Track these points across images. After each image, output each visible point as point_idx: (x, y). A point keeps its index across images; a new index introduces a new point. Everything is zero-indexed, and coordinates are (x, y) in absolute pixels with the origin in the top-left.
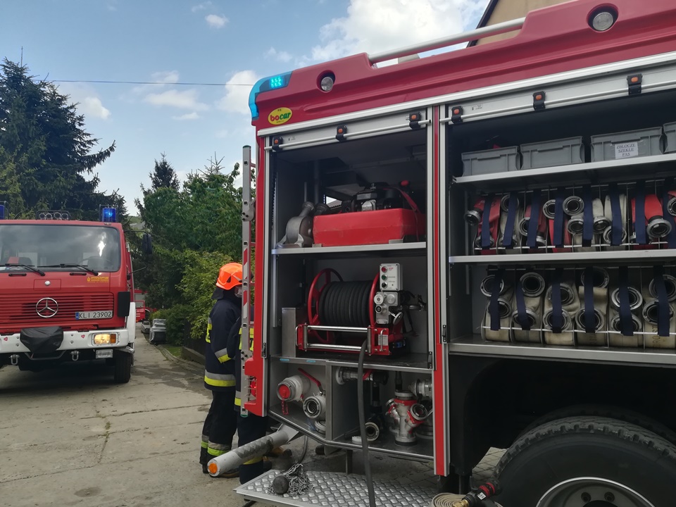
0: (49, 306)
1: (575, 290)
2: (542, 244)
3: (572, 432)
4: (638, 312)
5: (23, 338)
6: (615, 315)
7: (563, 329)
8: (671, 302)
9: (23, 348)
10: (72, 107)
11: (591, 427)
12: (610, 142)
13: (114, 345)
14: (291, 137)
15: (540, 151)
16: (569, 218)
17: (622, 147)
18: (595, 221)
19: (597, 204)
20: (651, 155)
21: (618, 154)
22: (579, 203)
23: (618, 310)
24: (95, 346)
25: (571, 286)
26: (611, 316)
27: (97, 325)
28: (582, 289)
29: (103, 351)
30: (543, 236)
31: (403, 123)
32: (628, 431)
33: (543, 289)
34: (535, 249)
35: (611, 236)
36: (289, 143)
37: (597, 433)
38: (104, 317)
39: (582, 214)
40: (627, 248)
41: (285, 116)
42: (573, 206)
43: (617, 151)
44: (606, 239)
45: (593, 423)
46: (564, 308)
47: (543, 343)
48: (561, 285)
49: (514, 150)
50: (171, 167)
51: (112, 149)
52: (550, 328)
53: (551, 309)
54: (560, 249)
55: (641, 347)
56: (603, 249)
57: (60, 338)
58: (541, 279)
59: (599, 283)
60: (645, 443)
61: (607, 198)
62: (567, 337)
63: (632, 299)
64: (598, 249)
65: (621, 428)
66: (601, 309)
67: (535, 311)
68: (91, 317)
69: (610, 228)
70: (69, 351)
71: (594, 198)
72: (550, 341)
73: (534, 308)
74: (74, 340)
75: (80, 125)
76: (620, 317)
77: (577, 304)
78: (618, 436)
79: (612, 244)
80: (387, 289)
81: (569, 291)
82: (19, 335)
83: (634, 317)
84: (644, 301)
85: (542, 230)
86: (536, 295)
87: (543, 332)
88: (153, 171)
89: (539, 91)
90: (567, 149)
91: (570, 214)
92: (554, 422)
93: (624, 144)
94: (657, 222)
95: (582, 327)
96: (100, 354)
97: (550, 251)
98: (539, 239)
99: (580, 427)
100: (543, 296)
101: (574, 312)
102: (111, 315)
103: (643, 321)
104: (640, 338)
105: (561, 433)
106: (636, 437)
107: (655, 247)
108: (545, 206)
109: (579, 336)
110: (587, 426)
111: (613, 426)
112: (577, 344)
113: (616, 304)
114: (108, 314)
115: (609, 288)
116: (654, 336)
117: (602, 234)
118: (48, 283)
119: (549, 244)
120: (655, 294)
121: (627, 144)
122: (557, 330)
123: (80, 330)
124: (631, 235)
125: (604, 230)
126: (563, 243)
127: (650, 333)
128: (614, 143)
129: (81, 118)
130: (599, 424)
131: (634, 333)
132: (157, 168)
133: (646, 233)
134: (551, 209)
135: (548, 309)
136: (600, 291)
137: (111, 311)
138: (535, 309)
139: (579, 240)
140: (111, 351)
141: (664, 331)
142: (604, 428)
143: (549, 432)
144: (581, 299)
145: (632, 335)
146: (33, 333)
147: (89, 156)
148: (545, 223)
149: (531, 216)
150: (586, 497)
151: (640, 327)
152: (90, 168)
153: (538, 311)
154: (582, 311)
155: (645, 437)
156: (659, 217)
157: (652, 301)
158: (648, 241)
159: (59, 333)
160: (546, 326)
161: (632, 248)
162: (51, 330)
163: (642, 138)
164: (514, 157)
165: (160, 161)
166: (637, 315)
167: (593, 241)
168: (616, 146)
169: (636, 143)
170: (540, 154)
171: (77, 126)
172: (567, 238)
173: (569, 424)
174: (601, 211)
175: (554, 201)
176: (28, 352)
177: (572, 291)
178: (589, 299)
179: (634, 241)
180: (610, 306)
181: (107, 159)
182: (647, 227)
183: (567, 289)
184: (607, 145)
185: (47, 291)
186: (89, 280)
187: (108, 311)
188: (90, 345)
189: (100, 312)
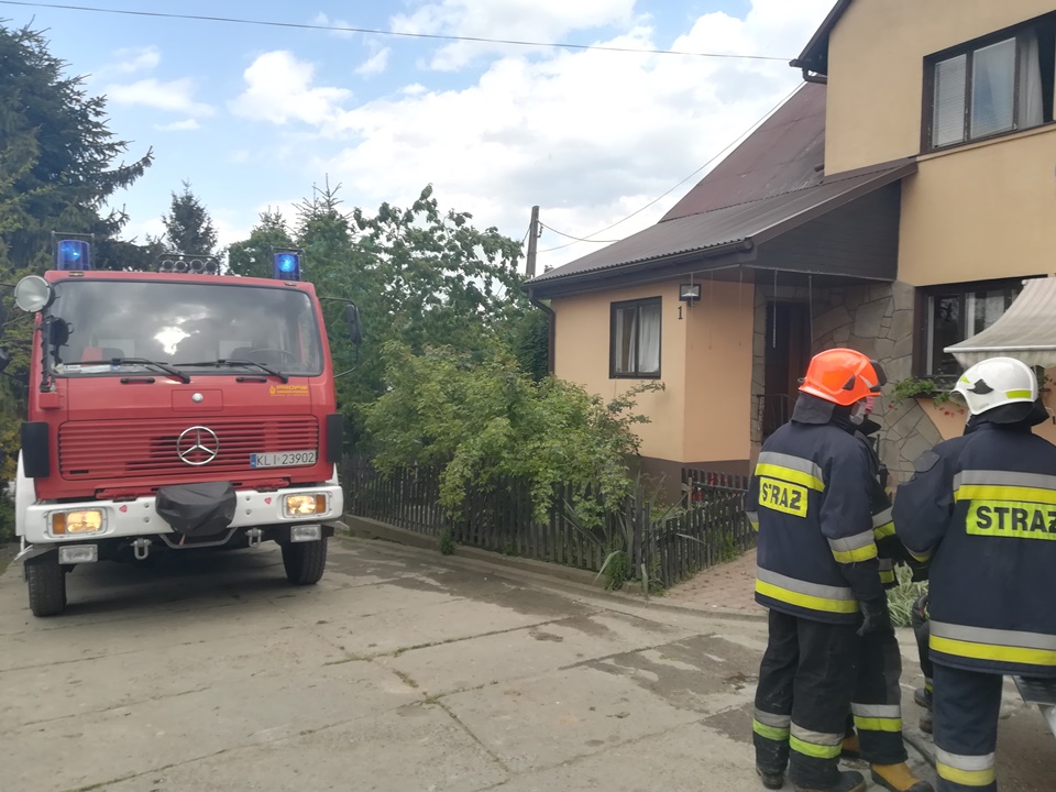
0: (202, 443)
5: (164, 507)
9: (160, 526)
10: (77, 80)
13: (323, 516)
24: (289, 519)
27: (288, 479)
29: (303, 528)
38: (300, 463)
50: (201, 205)
51: (146, 161)
57: (231, 503)
68: (279, 464)
70: (244, 529)
74: (254, 507)
75: (98, 114)
82: (152, 500)
88: (169, 212)
96: (300, 533)
102: (314, 459)
114: (308, 457)
118: (198, 396)
123: (261, 488)
129: (99, 102)
132: (177, 207)
137: (314, 452)
140: (316, 529)
146: (179, 495)
147: (104, 174)
152: (102, 197)
159: (231, 495)
162: (215, 489)
165: (181, 194)
171: (92, 118)
176: (167, 534)
185: (196, 413)
186: (272, 392)
187: (308, 452)
188: (281, 518)
189: (295, 453)
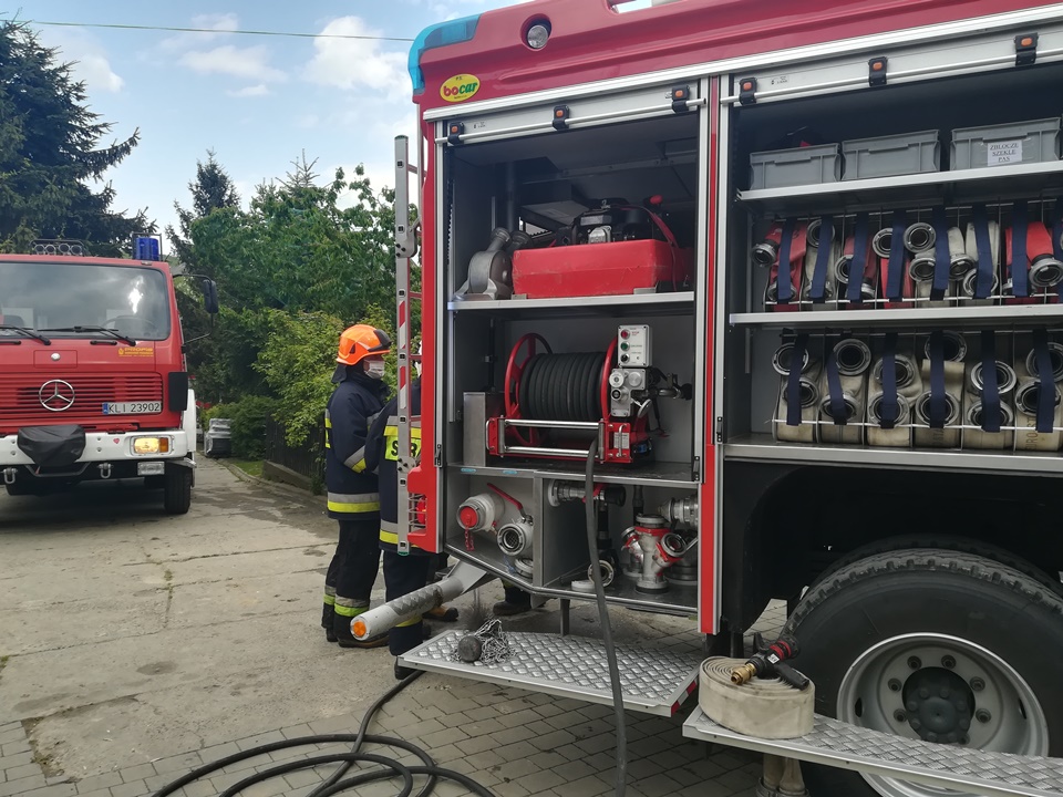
0: (59, 393)
1: (916, 366)
2: (868, 296)
3: (902, 571)
4: (1009, 398)
5: (23, 443)
6: (972, 402)
7: (897, 422)
8: (1058, 383)
9: (22, 458)
10: (63, 69)
11: (931, 563)
12: (981, 140)
13: (166, 455)
14: (478, 123)
15: (872, 152)
16: (912, 256)
17: (997, 147)
18: (953, 261)
19: (955, 234)
20: (1042, 161)
21: (991, 159)
22: (928, 233)
23: (980, 394)
24: (136, 456)
25: (910, 359)
26: (967, 404)
27: (137, 424)
28: (927, 364)
29: (148, 464)
30: (870, 282)
31: (661, 103)
32: (986, 568)
33: (868, 364)
34: (857, 304)
35: (974, 284)
36: (475, 133)
37: (941, 570)
38: (147, 411)
39: (933, 250)
40: (996, 302)
41: (469, 88)
42: (919, 239)
43: (990, 153)
44: (967, 288)
45: (934, 558)
46: (900, 392)
47: (864, 442)
48: (897, 357)
49: (832, 150)
50: (224, 172)
51: (133, 141)
52: (877, 421)
53: (881, 392)
54: (896, 302)
55: (1008, 449)
56: (961, 304)
57: (80, 443)
58: (865, 348)
59: (951, 355)
60: (1008, 583)
61: (969, 226)
62: (901, 434)
63: (1001, 379)
64: (953, 304)
65: (975, 563)
66: (954, 393)
67: (854, 397)
68: (128, 411)
69: (974, 271)
70: (96, 463)
71: (950, 227)
72: (874, 442)
73: (854, 391)
74: (102, 446)
75: (79, 98)
76: (983, 405)
77: (918, 386)
78: (970, 576)
79: (974, 297)
80: (629, 364)
81: (907, 366)
82: (15, 437)
83: (1003, 405)
84: (1020, 380)
85: (871, 274)
86: (858, 372)
87: (866, 427)
88: (196, 181)
89: (878, 56)
90: (914, 149)
91: (914, 251)
92: (876, 557)
93: (1001, 144)
94: (1044, 264)
95: (925, 419)
96: (144, 469)
97: (881, 306)
98: (865, 289)
99: (916, 563)
100: (866, 374)
101: (913, 398)
102: (159, 408)
103: (1014, 409)
104: (1009, 435)
105: (888, 572)
106: (996, 576)
107: (1040, 301)
108: (877, 237)
109: (918, 433)
110: (925, 561)
111: (964, 562)
112: (915, 444)
113: (978, 386)
114: (154, 407)
115: (968, 361)
116: (1030, 432)
117: (962, 282)
118: (56, 356)
119: (880, 296)
120: (1036, 370)
121: (1006, 143)
122: (888, 424)
123: (112, 431)
124: (1005, 282)
125: (964, 275)
126: (901, 295)
127: (1024, 428)
128: (987, 141)
129: (79, 88)
130: (944, 559)
131: (1002, 428)
132: (201, 175)
133: (1028, 279)
134: (885, 242)
135: (874, 393)
136: (953, 367)
137: (159, 403)
138: (855, 394)
139: (925, 290)
140: (161, 464)
141: (1044, 425)
142: (951, 564)
143: (869, 570)
144: (925, 379)
145: (998, 431)
146: (37, 434)
147: (94, 152)
148: (875, 264)
149: (854, 254)
150: (914, 662)
151: (1011, 420)
152: (96, 173)
153: (860, 397)
154: (927, 396)
155: (1009, 576)
156: (1050, 256)
157: (1030, 382)
158: (1030, 291)
159: (79, 435)
160: (872, 418)
161: (1005, 302)
162: (66, 430)
163: (1029, 134)
164: (832, 160)
165: (205, 163)
166: (1006, 402)
167: (947, 293)
168: (990, 145)
169: (1019, 142)
170: (873, 155)
171: (74, 101)
172: (907, 287)
173: (900, 559)
174: (961, 247)
175: (890, 230)
176: (31, 465)
177: (911, 367)
178: (937, 378)
179: (1009, 291)
180: (967, 388)
181: (126, 158)
182: (1029, 270)
183: (905, 363)
184: (975, 144)
185: (55, 369)
186: (121, 353)
187: (154, 403)
188: (128, 455)
189: (142, 403)
